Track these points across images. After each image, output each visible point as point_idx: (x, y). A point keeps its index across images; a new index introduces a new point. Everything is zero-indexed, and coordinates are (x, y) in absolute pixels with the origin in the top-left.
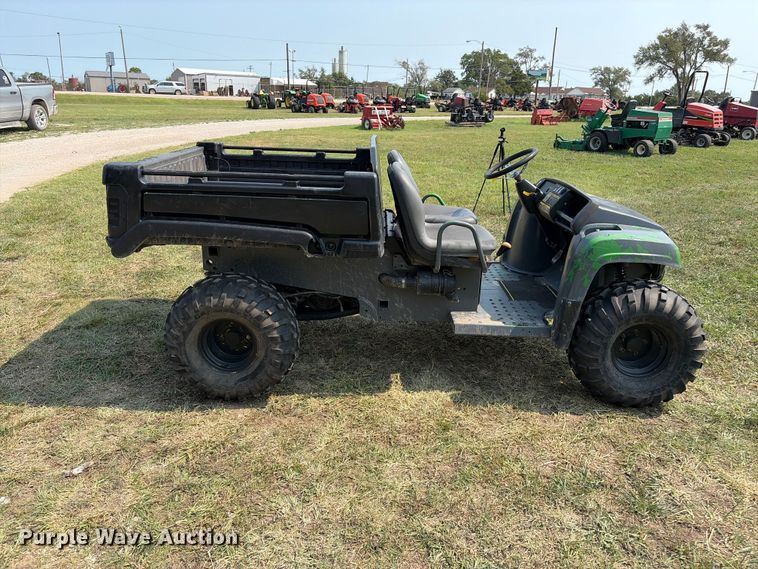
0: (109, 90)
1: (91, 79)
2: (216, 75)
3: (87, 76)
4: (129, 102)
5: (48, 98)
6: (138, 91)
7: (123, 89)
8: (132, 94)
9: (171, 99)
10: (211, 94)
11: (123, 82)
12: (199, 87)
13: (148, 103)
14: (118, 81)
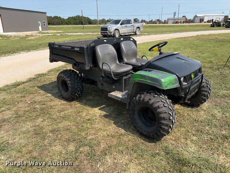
0: (173, 23)
1: (169, 20)
2: (208, 16)
3: (168, 20)
4: (175, 27)
5: (141, 27)
6: (181, 23)
7: (177, 23)
8: (179, 24)
9: (188, 25)
10: (205, 22)
11: (177, 20)
12: (202, 20)
13: (180, 27)
14: (176, 20)
